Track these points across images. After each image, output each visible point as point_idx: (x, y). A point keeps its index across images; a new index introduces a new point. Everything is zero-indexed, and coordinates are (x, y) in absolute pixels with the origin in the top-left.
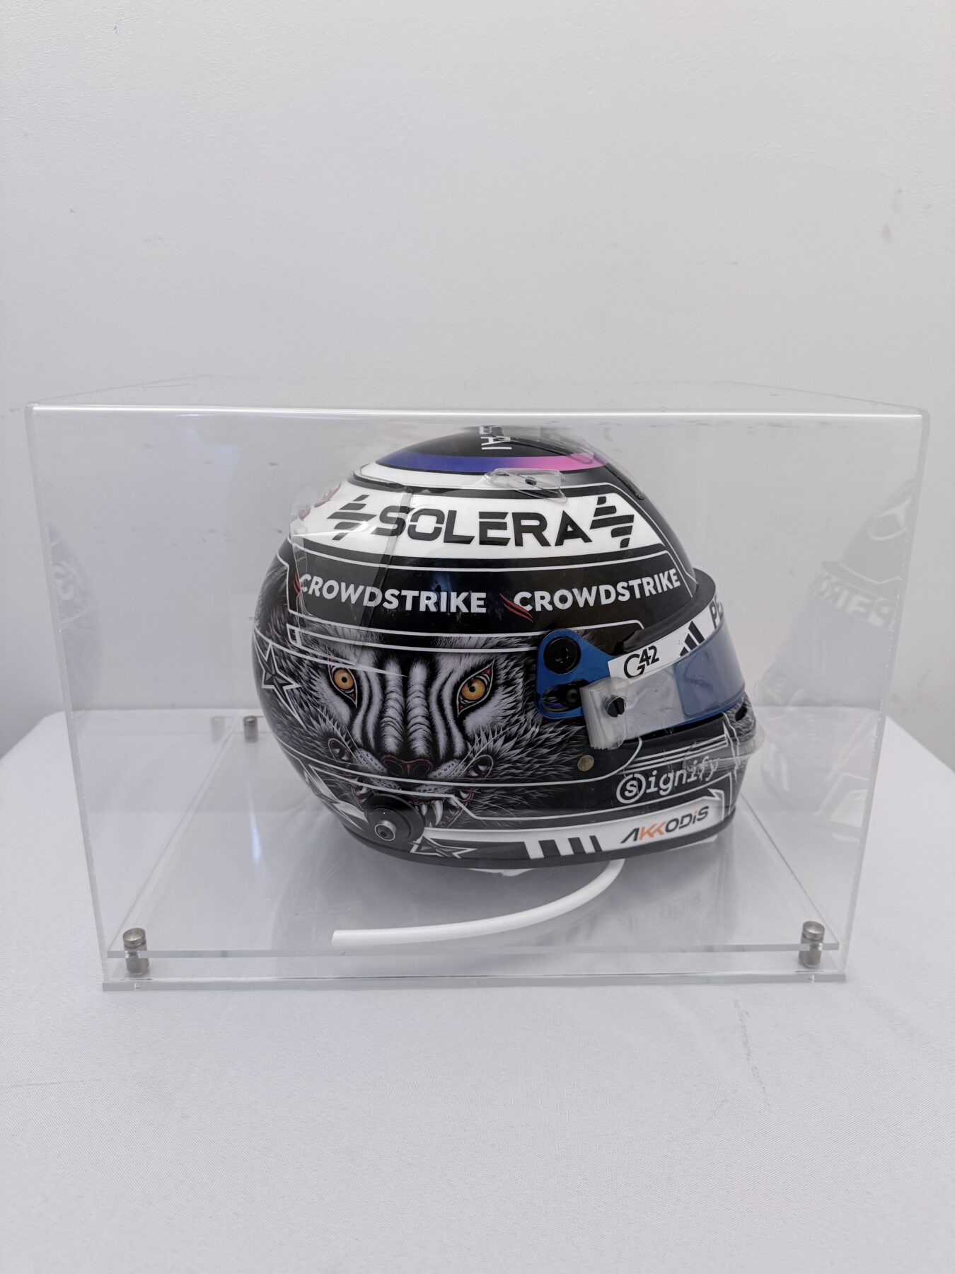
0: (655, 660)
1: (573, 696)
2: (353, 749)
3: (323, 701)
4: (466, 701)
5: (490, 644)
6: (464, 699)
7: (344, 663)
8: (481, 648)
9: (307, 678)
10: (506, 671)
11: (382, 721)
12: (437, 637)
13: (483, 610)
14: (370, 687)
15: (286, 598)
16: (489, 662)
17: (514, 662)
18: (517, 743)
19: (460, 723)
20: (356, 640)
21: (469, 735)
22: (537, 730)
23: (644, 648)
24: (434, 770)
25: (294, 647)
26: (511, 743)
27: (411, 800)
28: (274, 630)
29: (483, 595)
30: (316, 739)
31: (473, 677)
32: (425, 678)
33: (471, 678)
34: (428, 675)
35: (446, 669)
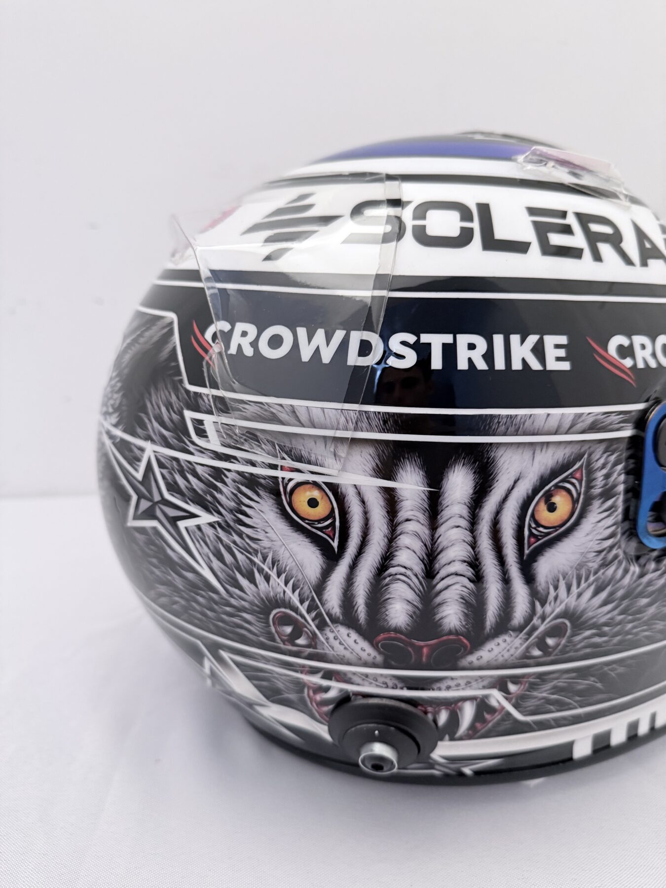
2: (322, 626)
3: (266, 543)
4: (541, 529)
5: (580, 426)
6: (538, 525)
7: (312, 473)
8: (566, 433)
9: (232, 504)
10: (604, 471)
11: (387, 572)
12: (492, 417)
13: (566, 366)
14: (366, 513)
15: (178, 366)
16: (579, 457)
17: (615, 455)
18: (612, 594)
19: (527, 567)
20: (337, 429)
21: (539, 588)
24: (471, 652)
25: (202, 451)
26: (603, 595)
27: (422, 705)
28: (156, 425)
29: (563, 340)
30: (244, 610)
31: (553, 486)
32: (471, 491)
33: (550, 488)
34: (475, 487)
35: (509, 473)
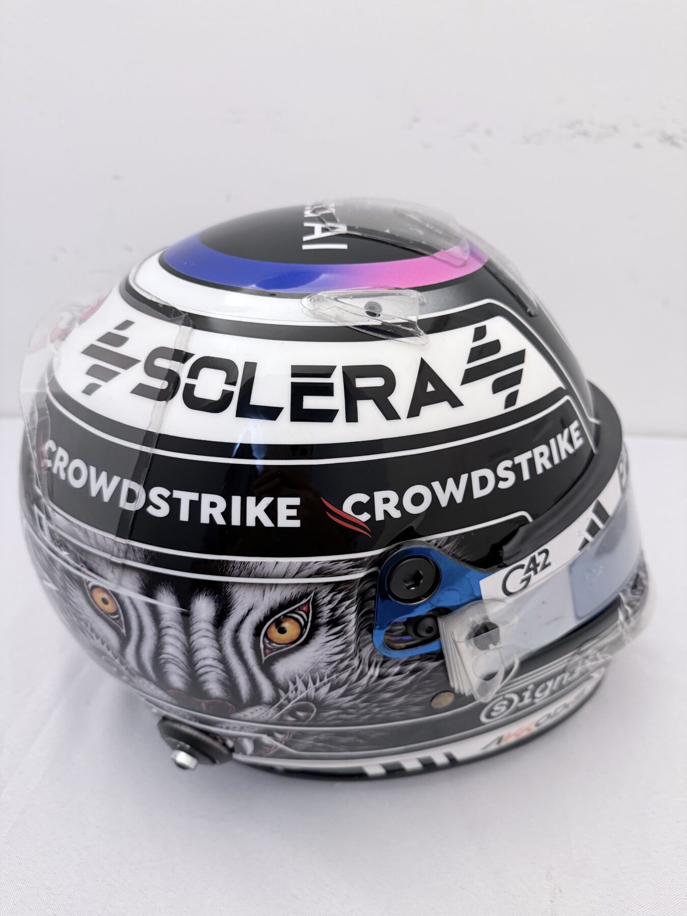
0: (545, 566)
1: (430, 630)
4: (274, 644)
5: (307, 572)
6: (271, 641)
7: (102, 582)
8: (293, 577)
10: (331, 606)
11: (161, 657)
12: (228, 562)
13: (296, 524)
14: (139, 617)
16: (306, 595)
17: (342, 594)
18: (348, 690)
19: (267, 668)
21: (280, 682)
22: (377, 673)
23: (532, 555)
24: (238, 711)
26: (341, 690)
29: (296, 501)
31: (282, 615)
32: (214, 614)
33: (280, 617)
34: (217, 611)
35: (243, 604)
